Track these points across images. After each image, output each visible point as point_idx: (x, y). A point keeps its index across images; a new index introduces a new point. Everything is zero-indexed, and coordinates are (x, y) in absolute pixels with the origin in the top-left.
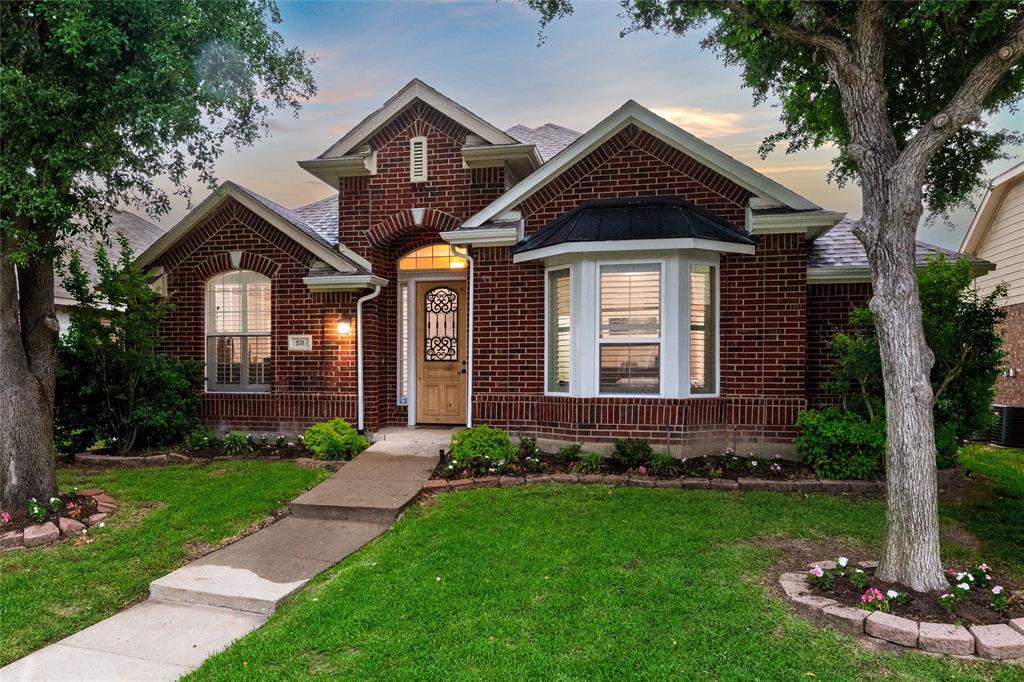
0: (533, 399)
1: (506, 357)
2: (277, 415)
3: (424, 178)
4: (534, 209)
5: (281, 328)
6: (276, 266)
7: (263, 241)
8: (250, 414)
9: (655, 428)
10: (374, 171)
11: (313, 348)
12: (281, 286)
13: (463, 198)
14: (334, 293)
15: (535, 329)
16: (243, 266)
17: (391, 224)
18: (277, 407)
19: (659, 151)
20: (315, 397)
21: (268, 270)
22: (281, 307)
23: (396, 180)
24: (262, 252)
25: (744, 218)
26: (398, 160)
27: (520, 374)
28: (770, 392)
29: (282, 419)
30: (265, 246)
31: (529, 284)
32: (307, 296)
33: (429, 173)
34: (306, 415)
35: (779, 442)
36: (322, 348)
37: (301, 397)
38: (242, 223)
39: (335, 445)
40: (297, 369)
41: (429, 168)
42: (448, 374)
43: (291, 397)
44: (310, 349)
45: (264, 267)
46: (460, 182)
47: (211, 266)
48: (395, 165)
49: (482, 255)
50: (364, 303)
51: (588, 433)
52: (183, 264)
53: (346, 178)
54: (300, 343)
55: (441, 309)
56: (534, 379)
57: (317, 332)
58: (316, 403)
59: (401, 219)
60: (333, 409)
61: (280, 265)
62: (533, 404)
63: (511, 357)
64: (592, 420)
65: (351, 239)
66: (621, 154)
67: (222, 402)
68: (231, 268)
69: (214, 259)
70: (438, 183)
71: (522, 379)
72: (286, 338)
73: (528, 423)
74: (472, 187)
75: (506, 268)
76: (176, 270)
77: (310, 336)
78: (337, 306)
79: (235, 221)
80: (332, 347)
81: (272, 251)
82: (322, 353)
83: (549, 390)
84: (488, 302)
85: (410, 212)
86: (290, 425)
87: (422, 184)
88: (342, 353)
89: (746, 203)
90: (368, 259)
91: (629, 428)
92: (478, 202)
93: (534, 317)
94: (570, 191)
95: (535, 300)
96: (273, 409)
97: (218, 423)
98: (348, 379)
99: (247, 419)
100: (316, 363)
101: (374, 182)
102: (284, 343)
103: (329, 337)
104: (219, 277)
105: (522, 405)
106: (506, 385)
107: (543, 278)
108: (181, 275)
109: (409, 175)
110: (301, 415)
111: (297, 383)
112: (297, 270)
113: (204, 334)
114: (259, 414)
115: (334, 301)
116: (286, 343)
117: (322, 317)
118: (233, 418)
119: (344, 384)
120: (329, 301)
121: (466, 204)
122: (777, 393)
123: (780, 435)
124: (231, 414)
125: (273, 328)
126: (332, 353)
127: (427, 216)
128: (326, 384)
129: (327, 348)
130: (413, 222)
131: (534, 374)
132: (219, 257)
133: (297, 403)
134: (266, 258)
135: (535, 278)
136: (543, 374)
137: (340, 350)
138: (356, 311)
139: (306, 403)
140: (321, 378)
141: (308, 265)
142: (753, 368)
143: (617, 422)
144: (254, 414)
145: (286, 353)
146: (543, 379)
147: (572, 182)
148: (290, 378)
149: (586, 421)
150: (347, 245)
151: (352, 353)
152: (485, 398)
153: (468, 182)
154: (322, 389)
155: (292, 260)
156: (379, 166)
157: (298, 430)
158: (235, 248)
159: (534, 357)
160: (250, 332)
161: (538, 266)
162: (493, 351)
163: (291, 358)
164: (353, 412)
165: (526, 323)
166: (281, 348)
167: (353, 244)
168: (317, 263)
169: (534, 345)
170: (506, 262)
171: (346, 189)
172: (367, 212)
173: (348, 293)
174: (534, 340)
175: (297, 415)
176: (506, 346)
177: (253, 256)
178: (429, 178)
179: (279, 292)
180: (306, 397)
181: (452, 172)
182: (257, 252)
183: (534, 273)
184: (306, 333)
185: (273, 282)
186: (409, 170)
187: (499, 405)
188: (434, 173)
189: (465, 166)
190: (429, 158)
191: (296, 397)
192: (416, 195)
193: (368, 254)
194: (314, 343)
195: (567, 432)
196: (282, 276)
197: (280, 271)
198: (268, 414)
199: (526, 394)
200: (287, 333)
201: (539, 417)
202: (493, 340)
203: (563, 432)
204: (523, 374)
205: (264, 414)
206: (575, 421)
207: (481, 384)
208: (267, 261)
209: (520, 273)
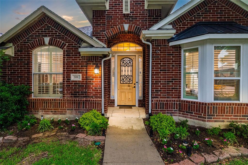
0: (177, 101)
1: (165, 84)
2: (66, 107)
3: (129, 12)
4: (177, 25)
5: (67, 71)
6: (65, 44)
7: (59, 33)
8: (53, 107)
9: (240, 116)
10: (108, 8)
11: (82, 79)
12: (67, 53)
13: (145, 21)
14: (91, 56)
15: (177, 73)
16: (50, 44)
17: (115, 30)
18: (66, 104)
19: (227, 4)
20: (83, 100)
21: (61, 46)
22: (68, 62)
23: (117, 13)
24: (59, 38)
26: (118, 4)
27: (171, 91)
29: (68, 110)
30: (60, 36)
31: (175, 55)
32: (79, 57)
33: (131, 10)
34: (79, 108)
36: (86, 79)
37: (77, 100)
38: (50, 26)
39: (96, 126)
40: (75, 88)
41: (131, 8)
42: (129, 88)
43: (72, 100)
44: (81, 80)
45: (60, 45)
46: (143, 14)
47: (35, 43)
48: (117, 6)
49: (156, 42)
50: (104, 61)
51: (211, 118)
52: (22, 42)
53: (96, 11)
54: (75, 77)
55: (127, 65)
56: (177, 93)
57: (84, 73)
58: (83, 103)
59: (119, 28)
60: (91, 105)
61: (67, 44)
62: (177, 103)
63: (168, 84)
64: (214, 113)
65: (98, 35)
66: (212, 4)
67: (40, 102)
68: (44, 45)
69: (36, 40)
70: (134, 14)
71: (172, 93)
72: (70, 75)
73: (175, 111)
74: (148, 16)
75: (166, 48)
76: (18, 45)
77: (81, 75)
78: (93, 62)
79: (46, 25)
80: (91, 79)
81: (63, 38)
82: (86, 82)
84: (158, 61)
85: (123, 25)
86: (72, 112)
87: (128, 14)
88: (95, 82)
90: (105, 44)
91: (237, 116)
92: (151, 23)
93: (177, 68)
94: (192, 18)
95: (177, 61)
96: (64, 105)
97: (38, 111)
98: (98, 93)
99: (52, 109)
100: (83, 86)
101: (108, 12)
102: (69, 77)
103: (89, 75)
104: (39, 49)
105: (172, 103)
106: (166, 95)
107: (181, 52)
108: (21, 47)
109: (122, 10)
110: (77, 108)
111: (75, 94)
112: (75, 47)
113: (32, 73)
114: (57, 107)
115: (91, 60)
116: (70, 77)
117: (87, 66)
118: (45, 109)
119: (96, 95)
120: (89, 60)
121: (146, 23)
124: (44, 107)
125: (64, 71)
126: (91, 82)
127: (130, 27)
128: (88, 95)
129: (88, 79)
130: (124, 30)
131: (177, 91)
132: (39, 40)
133: (75, 103)
134: (60, 41)
135: (178, 52)
136: (180, 91)
137: (94, 80)
138: (101, 64)
139: (79, 103)
140: (86, 92)
141: (80, 44)
143: (224, 113)
144: (55, 107)
145: (70, 82)
146: (180, 93)
147: (193, 14)
148: (72, 92)
149: (211, 113)
150: (96, 38)
151: (100, 82)
152: (157, 101)
153: (147, 14)
154: (86, 97)
155: (72, 42)
156: (109, 6)
157: (75, 114)
158: (46, 36)
159: (177, 84)
160: (53, 72)
161: (179, 47)
162: (161, 82)
163: (72, 83)
164: (100, 106)
165: (174, 70)
166: (68, 79)
167: (99, 37)
168: (84, 43)
169: (177, 79)
170: (166, 46)
171: (96, 15)
172: (105, 25)
173: (98, 57)
174: (177, 77)
175: (74, 108)
176: (166, 79)
177: (54, 40)
178: (131, 12)
179: (67, 55)
180: (79, 100)
181: (140, 10)
182: (57, 38)
183: (177, 50)
184: (79, 73)
185: (64, 51)
186: (122, 8)
187: (163, 103)
188: (133, 10)
189: (146, 8)
190: (130, 4)
191: (74, 100)
192: (125, 19)
193: (105, 42)
194: (83, 77)
195: (199, 117)
196: (68, 49)
197: (67, 47)
198: (61, 107)
199: (174, 99)
200: (70, 73)
201: (180, 109)
202: (161, 77)
203: (196, 116)
204: (173, 91)
205: (59, 107)
206: (205, 113)
207: (156, 95)
208: (61, 42)
209: (171, 50)
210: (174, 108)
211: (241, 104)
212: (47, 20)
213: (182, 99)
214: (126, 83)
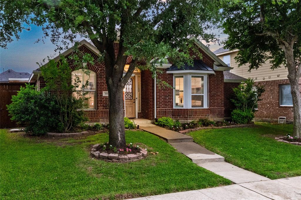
1: (164, 98)
2: (99, 117)
5: (100, 89)
6: (99, 69)
9: (204, 116)
12: (100, 75)
18: (99, 114)
21: (96, 70)
22: (100, 82)
25: (213, 66)
28: (218, 106)
29: (101, 118)
35: (219, 118)
40: (106, 102)
43: (104, 111)
51: (190, 118)
54: (105, 94)
56: (171, 104)
61: (100, 69)
62: (171, 111)
63: (166, 98)
64: (192, 114)
68: (82, 68)
72: (102, 92)
75: (164, 74)
83: (175, 107)
86: (103, 120)
89: (213, 63)
96: (98, 115)
105: (168, 111)
106: (165, 106)
107: (173, 78)
111: (106, 107)
114: (93, 117)
116: (102, 94)
122: (219, 106)
123: (220, 116)
133: (106, 113)
135: (171, 78)
142: (215, 101)
143: (196, 114)
144: (91, 117)
145: (102, 97)
146: (173, 104)
148: (104, 105)
149: (190, 115)
152: (160, 110)
155: (104, 67)
157: (106, 121)
159: (171, 98)
162: (162, 97)
163: (104, 98)
166: (100, 95)
169: (171, 95)
175: (106, 117)
176: (165, 95)
179: (99, 77)
183: (171, 76)
184: (106, 91)
185: (97, 74)
187: (163, 111)
191: (106, 111)
195: (184, 118)
196: (101, 72)
197: (100, 71)
198: (96, 117)
199: (169, 108)
200: (102, 90)
201: (173, 114)
202: (162, 94)
203: (183, 117)
204: (168, 103)
205: (95, 117)
206: (188, 115)
207: (159, 106)
208: (96, 67)
209: (168, 76)
210: (170, 115)
211: (204, 109)
212: (84, 49)
213: (174, 108)
214: (128, 99)
